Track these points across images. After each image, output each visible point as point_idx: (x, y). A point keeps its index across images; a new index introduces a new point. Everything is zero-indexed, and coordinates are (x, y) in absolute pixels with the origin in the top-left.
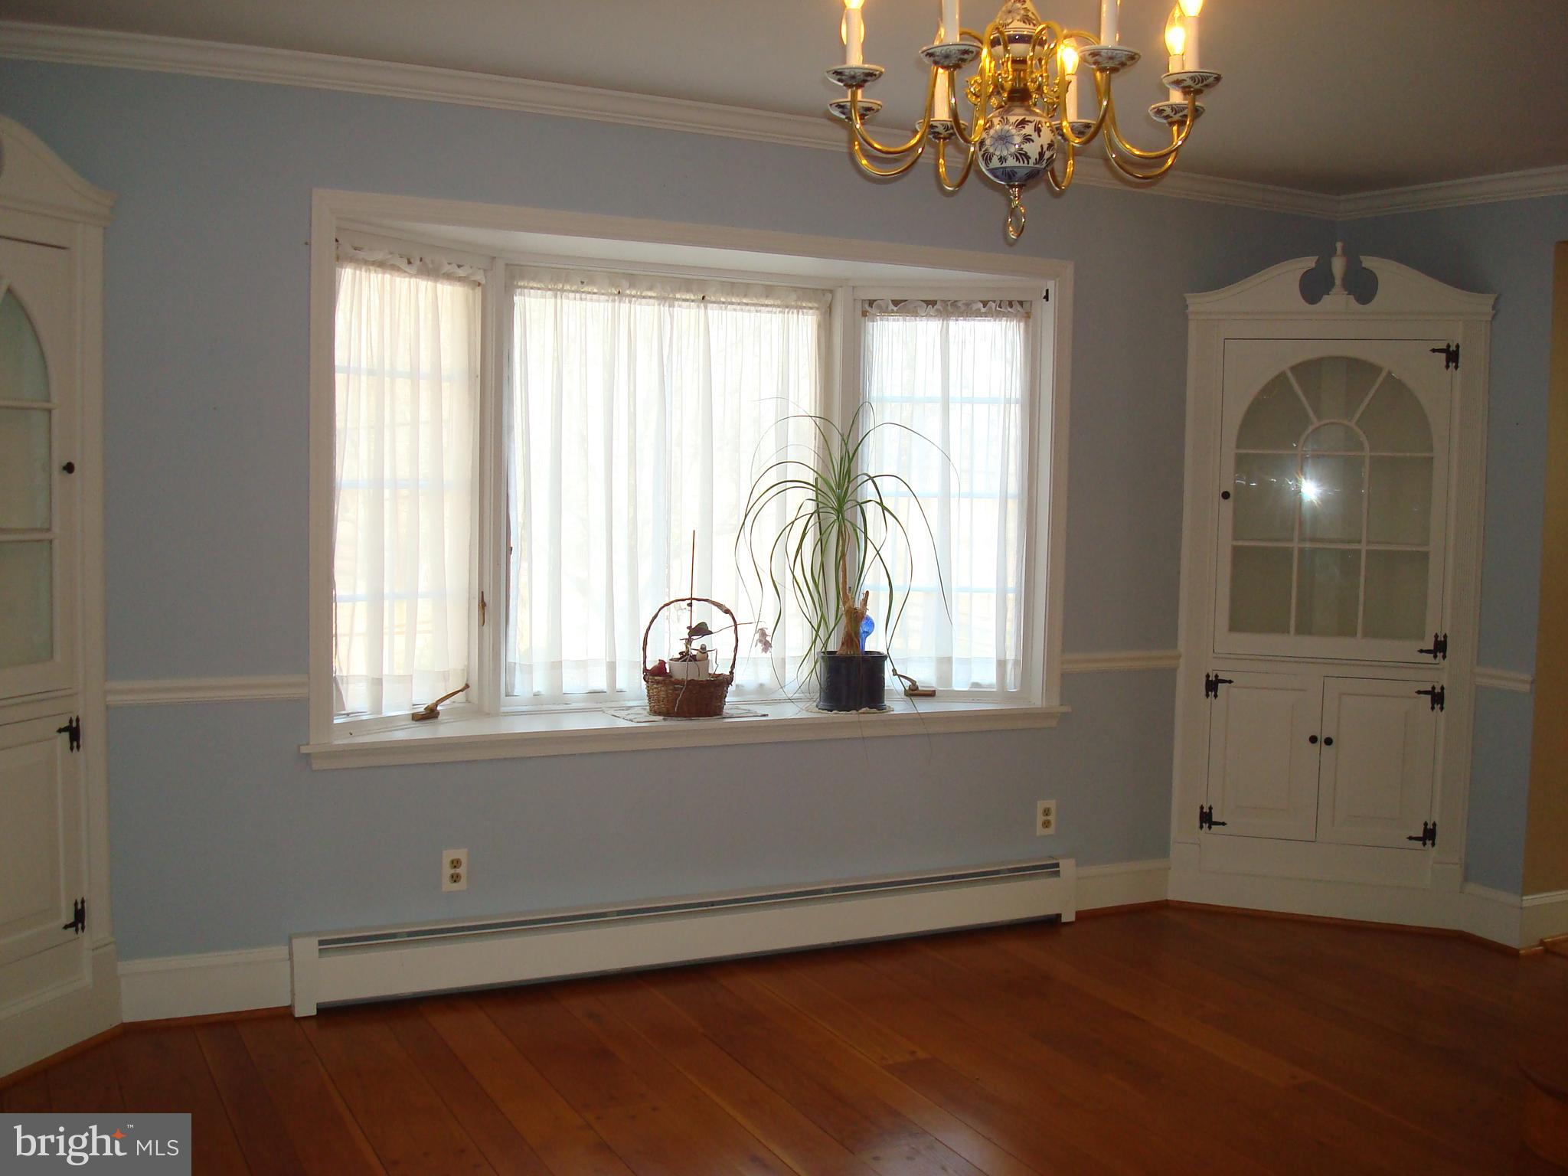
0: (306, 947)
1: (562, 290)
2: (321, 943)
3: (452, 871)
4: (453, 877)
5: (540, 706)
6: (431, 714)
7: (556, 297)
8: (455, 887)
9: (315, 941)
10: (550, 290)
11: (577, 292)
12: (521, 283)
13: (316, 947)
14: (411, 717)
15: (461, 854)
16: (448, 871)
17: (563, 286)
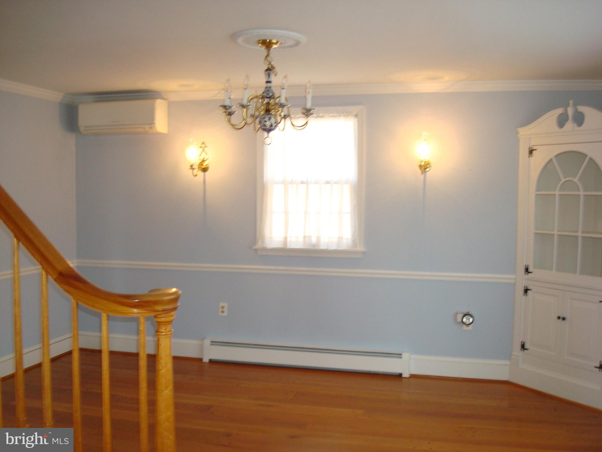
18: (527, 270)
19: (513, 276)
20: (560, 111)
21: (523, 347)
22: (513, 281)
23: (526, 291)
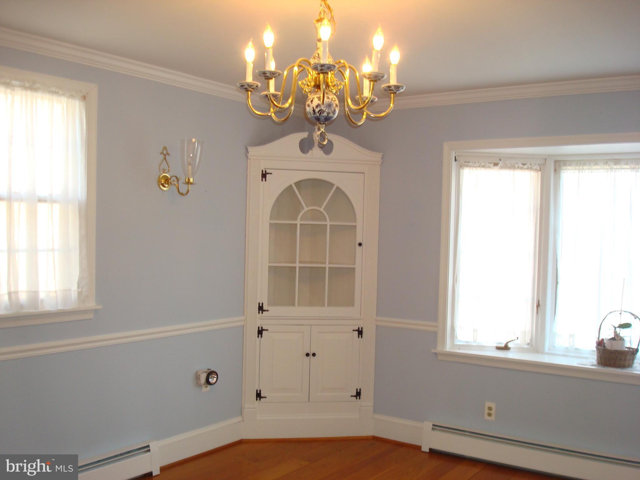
0: (428, 425)
1: (583, 169)
2: (433, 425)
3: (489, 411)
4: (489, 414)
5: (566, 353)
6: (506, 348)
7: (579, 172)
8: (489, 418)
9: (431, 425)
10: (577, 169)
11: (589, 169)
12: (564, 168)
13: (431, 426)
14: (495, 348)
15: (493, 405)
16: (487, 411)
17: (583, 167)
18: (261, 308)
19: (243, 318)
20: (305, 135)
21: (259, 395)
22: (242, 323)
23: (260, 332)
